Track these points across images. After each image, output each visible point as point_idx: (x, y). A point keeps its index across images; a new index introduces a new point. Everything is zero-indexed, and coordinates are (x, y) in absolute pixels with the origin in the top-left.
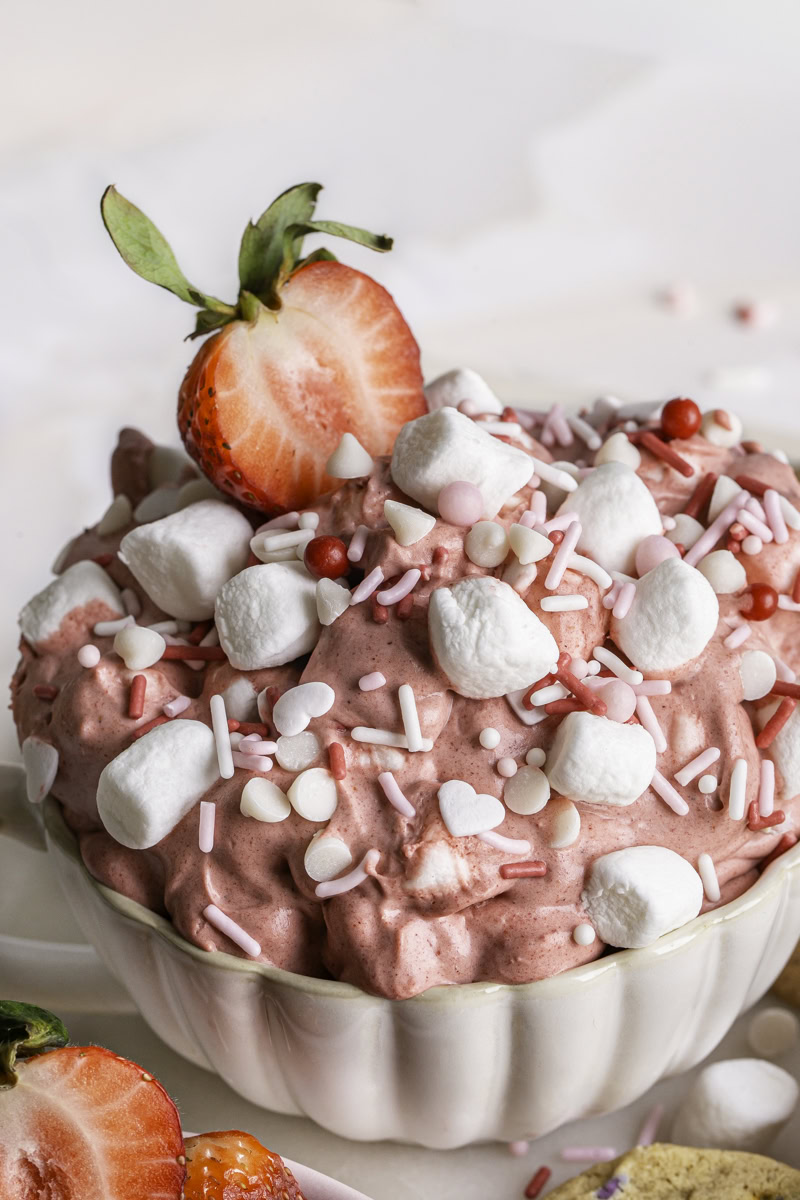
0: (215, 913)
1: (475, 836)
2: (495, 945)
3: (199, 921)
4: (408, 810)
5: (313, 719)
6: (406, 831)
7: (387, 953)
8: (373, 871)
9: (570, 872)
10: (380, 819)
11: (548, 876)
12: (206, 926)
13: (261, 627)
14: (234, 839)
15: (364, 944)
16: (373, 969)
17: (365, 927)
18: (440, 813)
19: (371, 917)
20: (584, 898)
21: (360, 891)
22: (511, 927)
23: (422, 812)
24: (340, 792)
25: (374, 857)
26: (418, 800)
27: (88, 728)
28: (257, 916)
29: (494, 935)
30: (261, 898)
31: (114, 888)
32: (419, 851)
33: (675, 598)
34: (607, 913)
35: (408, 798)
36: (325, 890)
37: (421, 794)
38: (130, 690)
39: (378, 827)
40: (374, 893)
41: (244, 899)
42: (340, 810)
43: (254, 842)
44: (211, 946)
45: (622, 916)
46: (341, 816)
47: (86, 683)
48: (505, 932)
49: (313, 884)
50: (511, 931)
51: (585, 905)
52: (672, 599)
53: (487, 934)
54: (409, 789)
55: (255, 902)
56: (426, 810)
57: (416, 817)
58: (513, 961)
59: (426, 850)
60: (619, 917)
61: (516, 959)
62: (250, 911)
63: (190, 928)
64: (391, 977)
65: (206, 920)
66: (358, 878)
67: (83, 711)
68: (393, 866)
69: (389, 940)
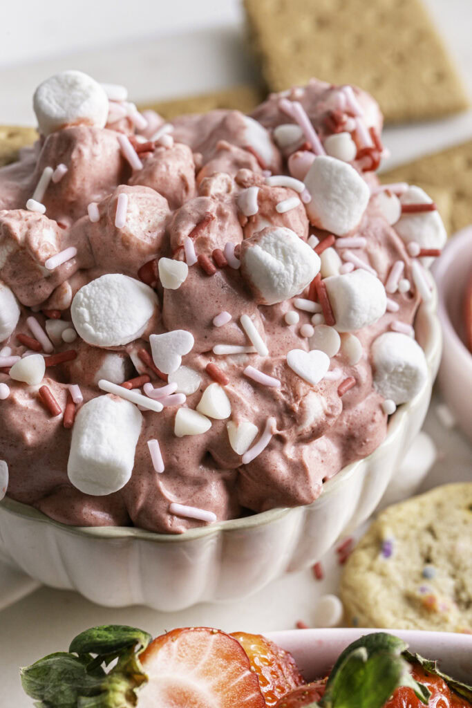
0: (178, 507)
1: (323, 379)
2: (348, 439)
3: (169, 517)
4: (274, 382)
5: (183, 357)
6: (283, 397)
7: (301, 477)
8: (276, 431)
9: (364, 372)
10: (259, 397)
11: (358, 383)
12: (175, 518)
13: (120, 315)
14: (177, 455)
15: (284, 478)
16: (296, 490)
17: (280, 468)
18: (297, 375)
19: (281, 460)
20: (375, 385)
21: (270, 447)
22: (352, 424)
23: (284, 380)
24: (228, 394)
25: (273, 422)
26: (277, 374)
27: (30, 437)
28: (204, 496)
29: (344, 434)
30: (199, 483)
31: (90, 525)
32: (301, 405)
33: (346, 181)
34: (391, 387)
35: (270, 375)
36: (248, 458)
37: (277, 369)
38: (42, 400)
39: (263, 402)
40: (278, 444)
41: (188, 490)
42: (234, 404)
43: (190, 450)
44: (182, 528)
45: (402, 384)
46: (238, 407)
47: (10, 410)
48: (350, 429)
49: (239, 458)
50: (352, 427)
51: (376, 388)
52: (345, 184)
53: (340, 436)
54: (266, 368)
55: (196, 488)
56: (287, 378)
57: (282, 385)
58: (364, 444)
59: (304, 402)
60: (399, 386)
61: (365, 442)
62: (198, 495)
63: (166, 524)
64: (308, 490)
65: (172, 514)
66: (267, 439)
67: (19, 428)
68: (287, 421)
69: (299, 468)
